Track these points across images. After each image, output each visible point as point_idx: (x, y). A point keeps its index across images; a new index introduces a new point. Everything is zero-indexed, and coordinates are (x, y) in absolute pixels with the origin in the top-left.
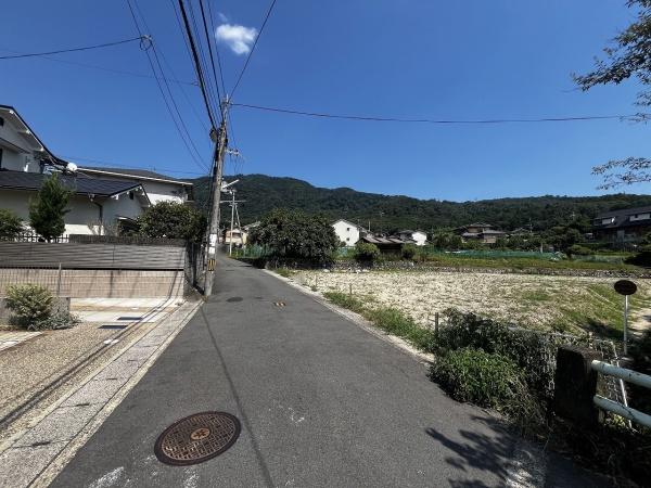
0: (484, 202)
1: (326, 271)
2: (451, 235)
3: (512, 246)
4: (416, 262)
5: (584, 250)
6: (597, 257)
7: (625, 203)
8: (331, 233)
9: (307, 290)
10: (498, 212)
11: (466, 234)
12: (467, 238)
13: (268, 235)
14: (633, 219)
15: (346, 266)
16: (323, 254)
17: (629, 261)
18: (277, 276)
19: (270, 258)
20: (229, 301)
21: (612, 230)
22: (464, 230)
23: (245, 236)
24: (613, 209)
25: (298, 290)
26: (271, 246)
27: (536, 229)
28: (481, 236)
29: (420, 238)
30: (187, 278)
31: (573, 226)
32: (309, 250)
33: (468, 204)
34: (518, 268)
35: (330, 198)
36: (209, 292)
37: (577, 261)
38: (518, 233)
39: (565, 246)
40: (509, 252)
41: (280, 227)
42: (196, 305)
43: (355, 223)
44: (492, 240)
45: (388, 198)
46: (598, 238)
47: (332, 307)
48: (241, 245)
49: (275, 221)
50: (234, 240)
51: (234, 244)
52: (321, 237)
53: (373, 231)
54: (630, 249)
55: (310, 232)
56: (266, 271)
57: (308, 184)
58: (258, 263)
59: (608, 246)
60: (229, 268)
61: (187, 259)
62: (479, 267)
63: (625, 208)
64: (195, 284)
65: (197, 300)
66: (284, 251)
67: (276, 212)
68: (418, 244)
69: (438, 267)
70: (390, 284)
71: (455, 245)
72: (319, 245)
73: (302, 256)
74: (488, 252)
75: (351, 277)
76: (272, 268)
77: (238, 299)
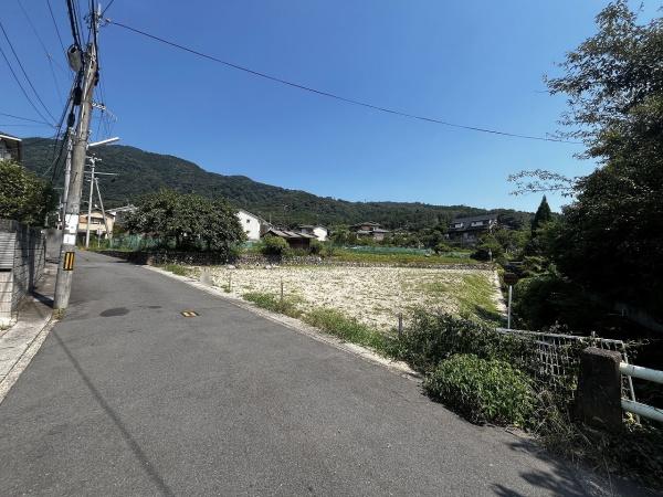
0: (372, 204)
1: (231, 267)
2: (348, 232)
3: (395, 243)
4: (323, 257)
5: (446, 248)
6: (455, 254)
7: (465, 213)
8: (236, 224)
9: (219, 292)
10: (382, 213)
11: (360, 231)
12: (361, 235)
13: (151, 221)
14: (473, 225)
15: (253, 262)
16: (226, 247)
17: (472, 257)
18: (170, 274)
19: (155, 250)
20: (106, 314)
21: (460, 233)
22: (359, 228)
23: (110, 222)
24: (459, 217)
25: (204, 292)
26: (155, 236)
27: (411, 230)
28: (372, 234)
29: (321, 234)
30: (18, 283)
31: (437, 229)
32: (209, 243)
33: (359, 204)
34: (403, 263)
35: (224, 186)
36: (63, 303)
37: (443, 256)
38: (399, 233)
39: (432, 244)
40: (394, 249)
41: (169, 213)
42: (40, 328)
43: (255, 214)
44: (380, 238)
45: (287, 191)
46: (451, 238)
47: (261, 312)
48: (104, 234)
49: (163, 205)
50: (93, 227)
51: (94, 233)
52: (225, 227)
53: (274, 223)
54: (472, 248)
55: (211, 221)
56: (149, 267)
57: (198, 167)
58: (137, 258)
59: (458, 245)
60: (89, 265)
61: (19, 253)
62: (375, 262)
63: (465, 216)
64: (33, 291)
65: (42, 317)
66: (174, 243)
67: (164, 193)
68: (320, 239)
69: (342, 262)
70: (309, 280)
71: (352, 241)
72: (223, 237)
73: (198, 249)
74: (379, 248)
75: (263, 273)
76: (156, 263)
77: (121, 312)
